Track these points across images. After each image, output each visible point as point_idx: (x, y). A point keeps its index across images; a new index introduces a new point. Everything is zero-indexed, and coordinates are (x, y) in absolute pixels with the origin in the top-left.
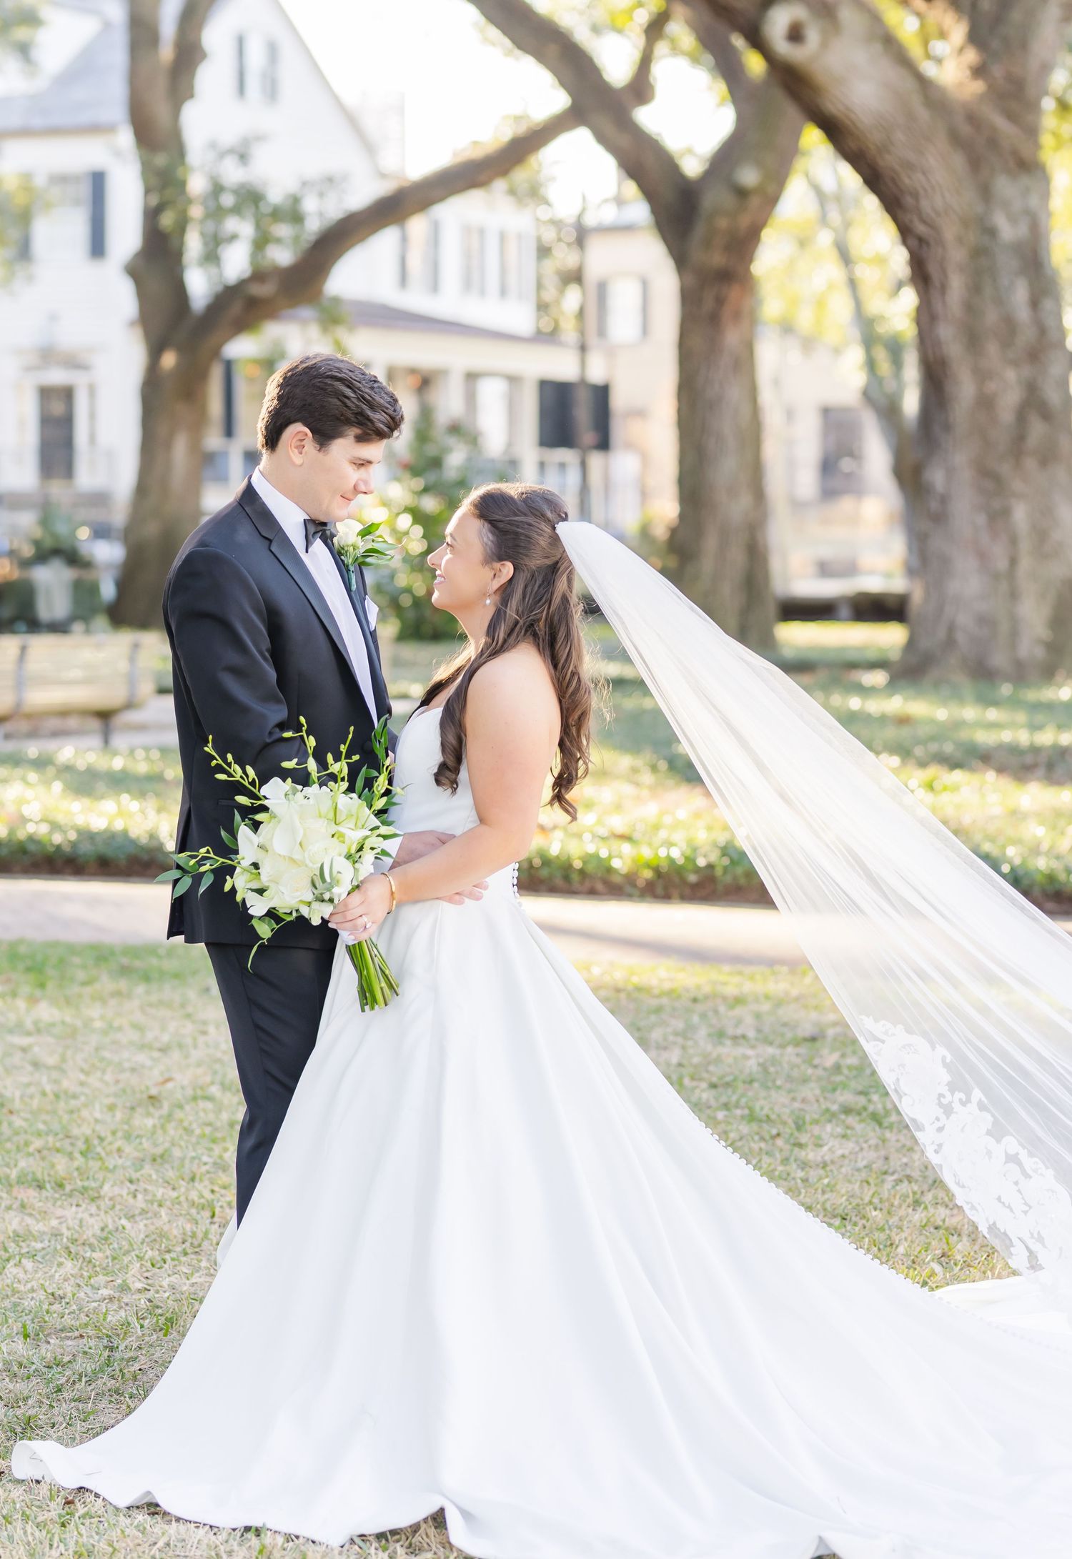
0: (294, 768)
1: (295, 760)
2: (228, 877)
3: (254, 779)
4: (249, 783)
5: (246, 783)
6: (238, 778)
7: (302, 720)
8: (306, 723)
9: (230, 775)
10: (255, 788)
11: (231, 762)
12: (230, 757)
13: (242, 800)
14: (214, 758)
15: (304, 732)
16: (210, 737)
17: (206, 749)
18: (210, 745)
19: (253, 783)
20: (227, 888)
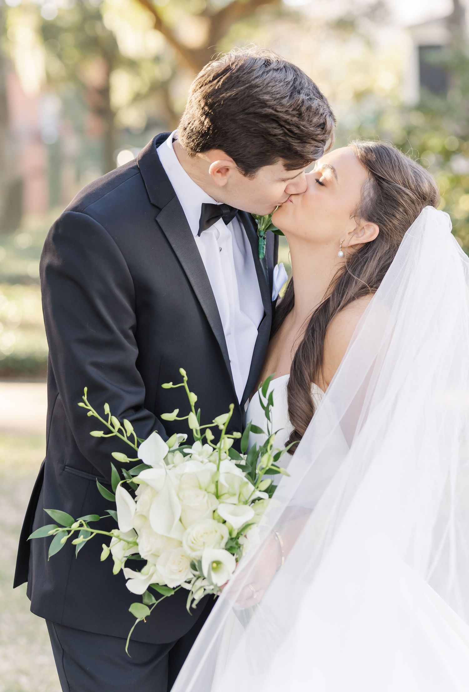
0: (175, 420)
1: (176, 411)
2: (104, 546)
3: (132, 434)
4: (128, 438)
5: (125, 439)
6: (115, 432)
7: (183, 372)
8: (187, 374)
9: (108, 431)
10: (134, 444)
11: (108, 414)
12: (107, 407)
13: (120, 457)
14: (89, 410)
15: (185, 382)
16: (86, 389)
17: (81, 404)
18: (85, 398)
19: (131, 438)
20: (104, 556)
